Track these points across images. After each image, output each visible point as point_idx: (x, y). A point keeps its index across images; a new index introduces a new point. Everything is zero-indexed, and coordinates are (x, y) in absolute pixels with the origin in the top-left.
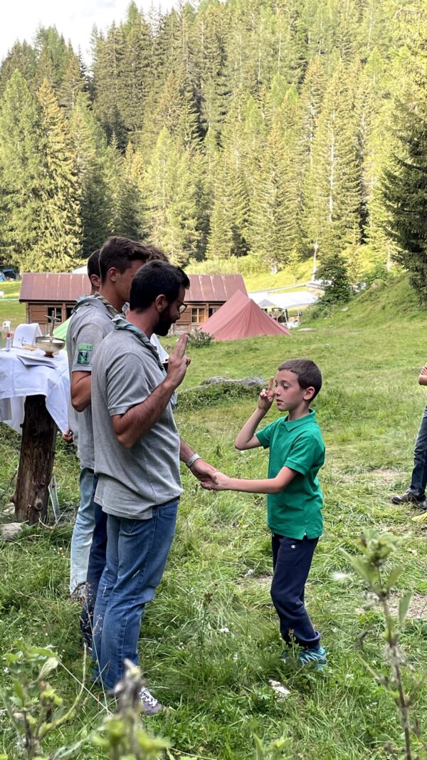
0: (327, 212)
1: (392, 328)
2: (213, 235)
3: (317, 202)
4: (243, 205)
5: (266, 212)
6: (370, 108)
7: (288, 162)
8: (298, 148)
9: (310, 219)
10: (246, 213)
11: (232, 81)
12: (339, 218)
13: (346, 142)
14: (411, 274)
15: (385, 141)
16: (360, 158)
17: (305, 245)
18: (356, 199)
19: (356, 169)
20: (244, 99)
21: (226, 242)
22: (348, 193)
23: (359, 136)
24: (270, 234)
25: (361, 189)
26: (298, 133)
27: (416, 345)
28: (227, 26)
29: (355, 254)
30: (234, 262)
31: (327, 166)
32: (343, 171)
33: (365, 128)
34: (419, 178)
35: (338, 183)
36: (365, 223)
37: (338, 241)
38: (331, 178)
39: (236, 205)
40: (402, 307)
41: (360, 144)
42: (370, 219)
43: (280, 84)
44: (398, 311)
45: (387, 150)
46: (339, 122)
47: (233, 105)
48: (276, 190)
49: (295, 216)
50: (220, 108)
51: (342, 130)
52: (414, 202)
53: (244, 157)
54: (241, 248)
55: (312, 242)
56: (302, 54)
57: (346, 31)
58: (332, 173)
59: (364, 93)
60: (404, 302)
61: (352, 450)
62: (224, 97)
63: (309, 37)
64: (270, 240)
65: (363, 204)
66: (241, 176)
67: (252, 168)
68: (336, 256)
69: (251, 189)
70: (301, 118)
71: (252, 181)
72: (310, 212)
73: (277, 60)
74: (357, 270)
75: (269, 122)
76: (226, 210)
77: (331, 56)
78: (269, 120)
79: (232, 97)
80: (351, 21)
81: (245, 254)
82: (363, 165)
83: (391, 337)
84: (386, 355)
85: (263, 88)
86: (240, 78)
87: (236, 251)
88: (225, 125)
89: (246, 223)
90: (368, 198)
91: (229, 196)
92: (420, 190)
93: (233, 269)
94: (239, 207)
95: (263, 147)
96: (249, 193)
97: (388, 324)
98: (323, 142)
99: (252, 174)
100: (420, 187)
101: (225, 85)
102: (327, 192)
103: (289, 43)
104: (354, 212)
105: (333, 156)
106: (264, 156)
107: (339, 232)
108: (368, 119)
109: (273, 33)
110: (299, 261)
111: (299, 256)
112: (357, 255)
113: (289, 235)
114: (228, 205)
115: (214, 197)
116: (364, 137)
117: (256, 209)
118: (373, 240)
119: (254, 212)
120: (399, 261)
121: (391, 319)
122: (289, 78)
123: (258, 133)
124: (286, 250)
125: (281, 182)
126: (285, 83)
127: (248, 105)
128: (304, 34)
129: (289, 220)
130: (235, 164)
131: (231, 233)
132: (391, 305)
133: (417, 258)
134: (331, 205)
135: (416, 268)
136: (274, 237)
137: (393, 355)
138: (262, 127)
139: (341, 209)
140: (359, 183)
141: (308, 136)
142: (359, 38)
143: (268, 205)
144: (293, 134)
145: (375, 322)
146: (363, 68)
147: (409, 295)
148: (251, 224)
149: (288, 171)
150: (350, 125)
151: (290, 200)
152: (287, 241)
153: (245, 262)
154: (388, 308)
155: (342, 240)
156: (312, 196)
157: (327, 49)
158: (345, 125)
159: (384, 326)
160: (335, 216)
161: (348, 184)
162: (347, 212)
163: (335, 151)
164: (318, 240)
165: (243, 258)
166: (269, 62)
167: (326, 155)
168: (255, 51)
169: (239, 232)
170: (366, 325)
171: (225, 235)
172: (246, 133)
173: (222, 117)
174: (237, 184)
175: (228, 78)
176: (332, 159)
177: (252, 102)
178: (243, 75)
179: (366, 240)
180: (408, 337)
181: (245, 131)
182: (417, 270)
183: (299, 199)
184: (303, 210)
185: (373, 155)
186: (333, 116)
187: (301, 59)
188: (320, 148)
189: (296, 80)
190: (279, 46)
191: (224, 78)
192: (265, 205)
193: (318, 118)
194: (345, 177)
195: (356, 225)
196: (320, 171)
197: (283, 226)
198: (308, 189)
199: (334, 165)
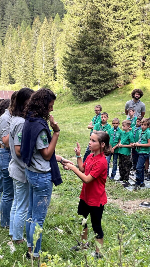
0: (42, 69)
1: (67, 110)
2: (2, 77)
3: (39, 66)
4: (12, 66)
5: (21, 69)
6: (56, 34)
7: (28, 52)
8: (31, 47)
9: (37, 72)
10: (14, 69)
11: (7, 22)
12: (47, 72)
13: (48, 46)
14: (73, 91)
15: (62, 46)
16: (53, 51)
17: (35, 81)
18: (52, 65)
19: (52, 55)
20: (12, 29)
21: (7, 79)
22: (49, 63)
23: (52, 43)
24: (23, 77)
25: (54, 62)
26: (31, 42)
27: (76, 115)
28: (5, 3)
29: (53, 84)
30: (10, 87)
31: (42, 54)
32: (48, 55)
33: (55, 41)
34: (75, 59)
35: (46, 60)
36: (56, 74)
37: (46, 80)
38: (44, 58)
39: (10, 66)
40: (70, 103)
41: (53, 47)
42: (57, 72)
43: (24, 24)
44: (68, 104)
45: (62, 49)
46: (46, 39)
47: (8, 31)
48: (25, 61)
49: (31, 71)
50: (3, 32)
51: (47, 41)
52: (73, 67)
53: (12, 49)
54: (12, 81)
55: (38, 80)
56: (32, 14)
57: (47, 7)
58: (44, 56)
59: (54, 29)
60: (70, 101)
61: (63, 151)
62: (4, 28)
63: (34, 8)
64: (23, 79)
65: (54, 67)
66: (12, 56)
67: (15, 53)
68: (47, 85)
69: (15, 61)
70: (32, 37)
71: (15, 58)
72: (37, 69)
73: (23, 16)
74: (54, 90)
75: (21, 38)
76: (6, 68)
77: (42, 16)
78: (21, 37)
79: (7, 28)
80: (48, 4)
81: (14, 83)
82: (54, 54)
83: (68, 112)
84: (66, 119)
85: (19, 25)
86: (10, 21)
87: (10, 82)
88: (5, 38)
89: (14, 73)
90: (56, 65)
91: (7, 63)
92: (75, 63)
93: (10, 89)
94: (11, 67)
95: (19, 46)
96: (15, 62)
97: (66, 108)
98: (40, 45)
99: (15, 55)
100: (75, 62)
101: (5, 24)
102: (42, 62)
103: (27, 10)
104: (52, 70)
105: (44, 50)
106: (20, 49)
107: (47, 76)
108: (56, 38)
109: (22, 6)
110: (33, 86)
111: (33, 85)
112: (54, 85)
113: (29, 77)
114: (7, 66)
115: (2, 63)
116: (54, 44)
117: (17, 68)
118: (58, 79)
119: (17, 69)
120: (68, 87)
121: (66, 106)
122: (27, 22)
123: (17, 41)
124: (29, 82)
125: (26, 58)
126: (26, 24)
127: (13, 31)
128: (32, 7)
129: (29, 72)
130: (9, 52)
131: (9, 76)
132: (66, 102)
133: (74, 86)
134: (44, 67)
135: (74, 89)
136: (24, 78)
137: (69, 119)
138: (19, 39)
139: (47, 69)
140: (53, 60)
141: (35, 43)
142: (51, 10)
143: (22, 67)
144: (30, 42)
145: (61, 107)
146: (53, 20)
147: (72, 98)
148: (16, 73)
149: (28, 55)
150: (50, 40)
151: (29, 65)
152: (28, 79)
153: (14, 86)
154: (65, 102)
155: (48, 79)
156: (37, 63)
157: (40, 13)
158: (48, 40)
159: (64, 109)
160: (45, 71)
161: (49, 60)
162: (49, 70)
163: (44, 48)
164: (40, 79)
165: (13, 85)
166: (20, 16)
167: (41, 50)
168: (15, 12)
169: (11, 76)
170: (58, 108)
171: (6, 77)
172: (13, 41)
173: (4, 35)
174: (10, 59)
175: (6, 21)
176: (44, 51)
177: (15, 30)
178: (11, 21)
179: (56, 79)
180: (73, 112)
181: (13, 40)
182: (75, 90)
183: (32, 65)
184: (34, 69)
185: (57, 50)
186: (44, 36)
187: (32, 16)
188: (39, 47)
189: (30, 23)
190: (24, 11)
191: (4, 21)
192: (21, 67)
193: (38, 37)
194: (48, 58)
195: (53, 75)
196: (40, 55)
197: (27, 74)
198: (35, 61)
199: (44, 53)
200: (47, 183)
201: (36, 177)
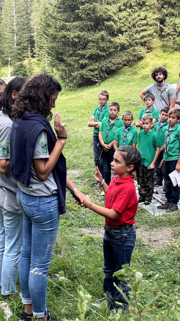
0: (13, 41)
3: (8, 36)
9: (5, 45)
12: (20, 44)
13: (21, 5)
14: (60, 72)
15: (41, 5)
16: (28, 13)
17: (3, 58)
18: (28, 34)
19: (27, 19)
22: (24, 32)
25: (30, 30)
27: (67, 108)
31: (12, 18)
32: (20, 20)
34: (61, 25)
35: (18, 26)
36: (34, 47)
37: (20, 56)
38: (14, 24)
41: (28, 7)
42: (36, 45)
45: (42, 9)
52: (60, 37)
55: (7, 57)
58: (15, 21)
65: (31, 37)
72: (5, 41)
74: (32, 71)
82: (30, 17)
90: (33, 34)
92: (62, 31)
98: (9, 5)
100: (62, 29)
102: (13, 31)
104: (27, 41)
107: (20, 51)
112: (31, 63)
116: (30, 3)
118: (37, 56)
120: (53, 66)
133: (62, 65)
134: (15, 38)
135: (63, 69)
139: (21, 40)
140: (29, 27)
156: (5, 33)
160: (18, 43)
161: (23, 27)
162: (24, 41)
163: (15, 10)
164: (10, 56)
167: (11, 12)
176: (14, 14)
179: (34, 55)
180: (62, 104)
185: (35, 12)
188: (8, 8)
194: (22, 24)
195: (29, 49)
196: (9, 20)
198: (3, 29)
199: (15, 17)
200: (52, 210)
201: (36, 202)
